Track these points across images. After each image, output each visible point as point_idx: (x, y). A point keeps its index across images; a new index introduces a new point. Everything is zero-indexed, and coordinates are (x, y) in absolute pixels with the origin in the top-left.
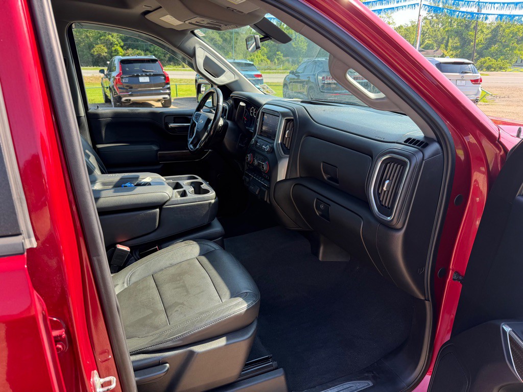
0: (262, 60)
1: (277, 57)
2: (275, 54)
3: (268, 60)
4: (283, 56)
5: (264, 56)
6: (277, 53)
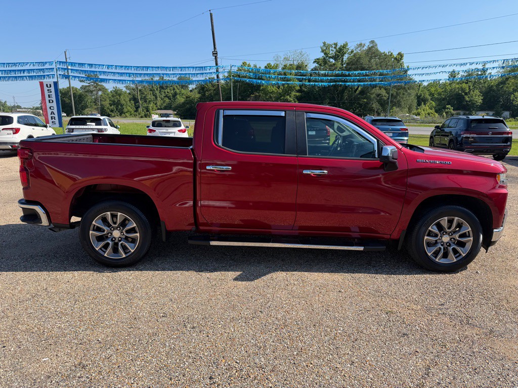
0: (429, 114)
1: (447, 110)
2: (445, 108)
3: (436, 114)
4: (453, 110)
5: (431, 109)
6: (447, 106)
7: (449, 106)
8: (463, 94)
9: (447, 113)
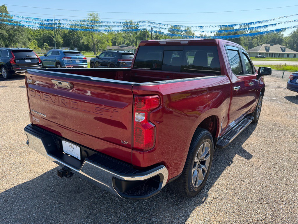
1: (45, 46)
2: (43, 45)
3: (39, 48)
4: (49, 46)
5: (35, 45)
7: (46, 44)
8: (52, 37)
9: (45, 48)
